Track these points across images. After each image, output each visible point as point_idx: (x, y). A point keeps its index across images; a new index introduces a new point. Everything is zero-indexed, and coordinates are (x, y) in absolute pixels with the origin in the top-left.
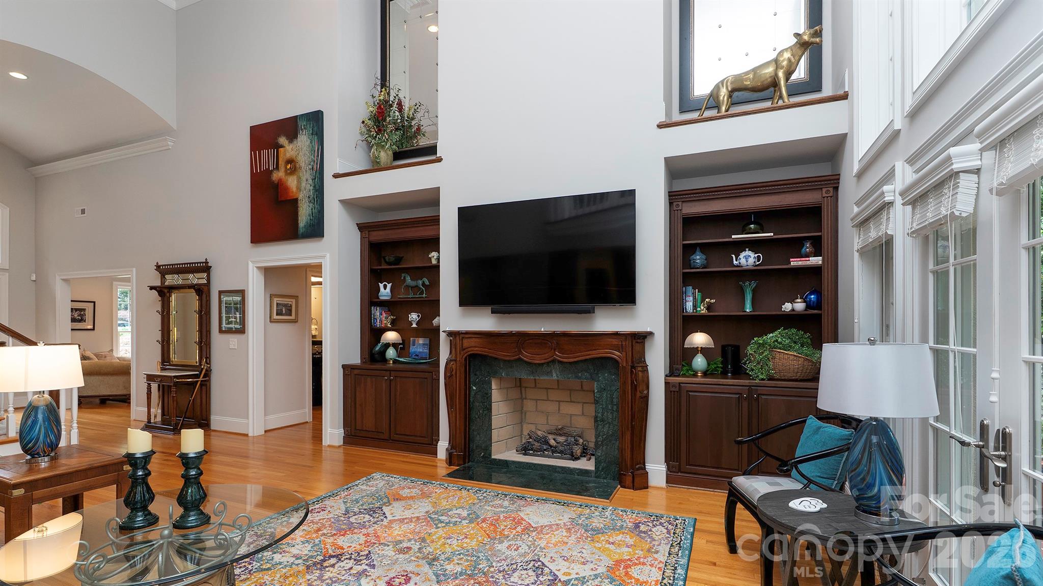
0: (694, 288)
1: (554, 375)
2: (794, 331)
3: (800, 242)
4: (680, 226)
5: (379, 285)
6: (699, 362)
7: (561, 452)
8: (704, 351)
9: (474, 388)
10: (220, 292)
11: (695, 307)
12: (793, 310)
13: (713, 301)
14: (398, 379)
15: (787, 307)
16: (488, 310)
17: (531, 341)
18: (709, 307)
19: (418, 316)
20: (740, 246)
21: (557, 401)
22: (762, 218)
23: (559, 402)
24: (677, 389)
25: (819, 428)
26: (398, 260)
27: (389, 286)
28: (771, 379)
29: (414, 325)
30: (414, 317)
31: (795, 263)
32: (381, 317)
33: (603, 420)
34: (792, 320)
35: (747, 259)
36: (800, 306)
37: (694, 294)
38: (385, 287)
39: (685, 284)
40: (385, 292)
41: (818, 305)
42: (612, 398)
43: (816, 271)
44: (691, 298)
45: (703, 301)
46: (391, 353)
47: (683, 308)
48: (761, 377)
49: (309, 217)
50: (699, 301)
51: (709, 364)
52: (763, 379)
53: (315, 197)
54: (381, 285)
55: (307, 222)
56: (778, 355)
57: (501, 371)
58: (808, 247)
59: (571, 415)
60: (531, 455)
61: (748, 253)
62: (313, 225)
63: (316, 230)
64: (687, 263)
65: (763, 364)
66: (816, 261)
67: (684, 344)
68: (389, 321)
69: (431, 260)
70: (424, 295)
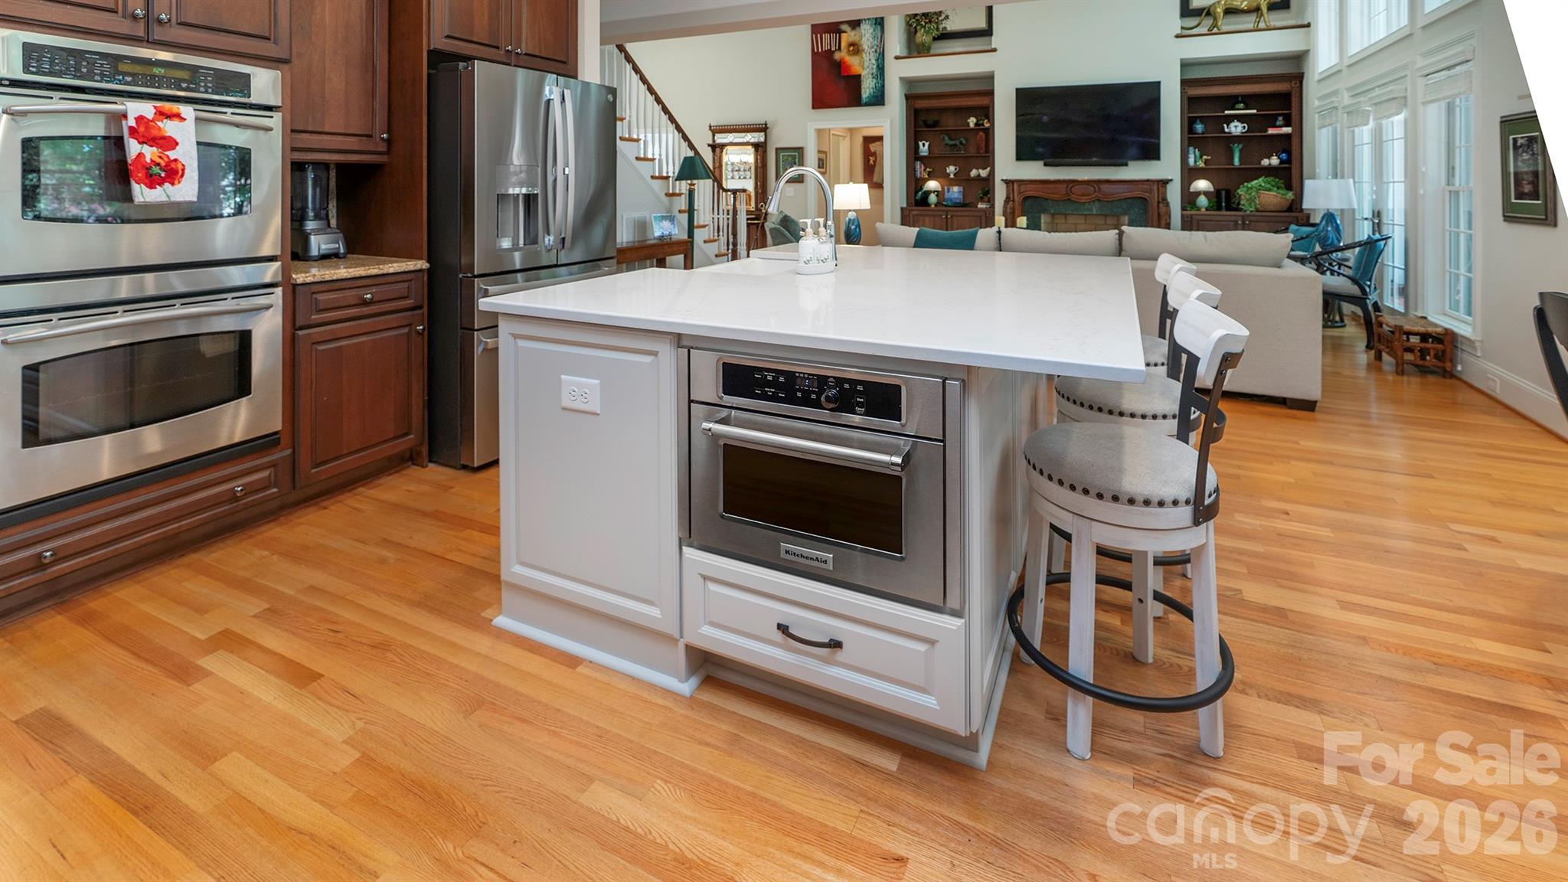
0: (1195, 149)
1: (1094, 210)
2: (1271, 178)
3: (1275, 117)
4: (1186, 102)
5: (918, 143)
6: (1203, 201)
8: (1206, 193)
10: (777, 149)
11: (1195, 162)
12: (1270, 164)
13: (1209, 158)
14: (955, 218)
15: (1265, 162)
16: (1041, 163)
17: (1080, 186)
18: (1206, 162)
19: (956, 169)
20: (1229, 119)
22: (1248, 100)
24: (1189, 219)
25: (1298, 230)
26: (937, 124)
27: (927, 144)
28: (1257, 211)
29: (952, 176)
30: (951, 169)
31: (1271, 131)
32: (920, 170)
34: (1270, 171)
35: (1236, 128)
36: (1275, 161)
37: (1195, 152)
38: (924, 145)
39: (1189, 146)
40: (924, 148)
41: (1289, 161)
43: (1288, 136)
44: (1193, 156)
45: (1201, 157)
46: (933, 198)
47: (1188, 163)
48: (1251, 209)
49: (872, 90)
50: (1198, 157)
51: (1209, 204)
52: (1252, 211)
54: (921, 143)
55: (870, 94)
56: (1262, 196)
57: (1050, 208)
58: (1280, 121)
61: (1236, 123)
62: (877, 96)
63: (878, 99)
64: (1191, 130)
65: (1251, 200)
66: (1287, 130)
67: (1189, 188)
68: (929, 173)
69: (968, 124)
70: (963, 152)
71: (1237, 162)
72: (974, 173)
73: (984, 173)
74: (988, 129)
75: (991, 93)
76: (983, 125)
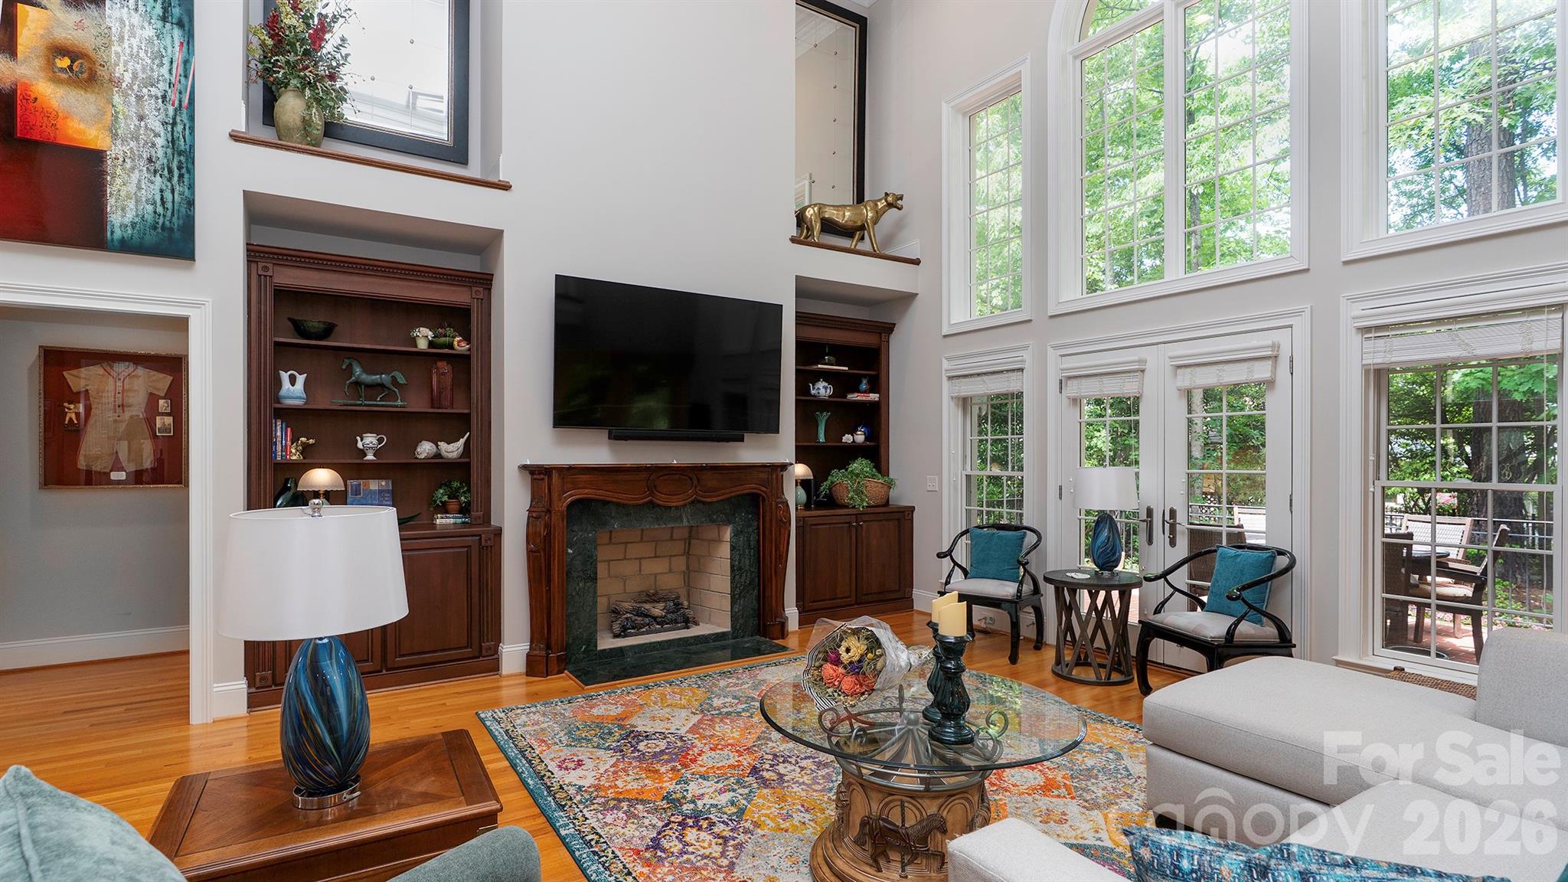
1: (685, 520)
3: (859, 378)
5: (279, 374)
6: (801, 494)
7: (671, 622)
9: (570, 551)
12: (854, 442)
15: (847, 438)
16: (605, 433)
17: (666, 477)
19: (380, 441)
21: (636, 559)
22: (838, 352)
23: (640, 559)
26: (328, 331)
27: (301, 379)
29: (371, 457)
30: (369, 441)
32: (286, 443)
33: (740, 569)
34: (856, 451)
35: (823, 390)
36: (860, 438)
38: (293, 381)
40: (293, 389)
41: (873, 438)
42: (749, 540)
43: (872, 406)
48: (863, 504)
49: (150, 208)
53: (175, 166)
54: (285, 376)
55: (142, 217)
56: (869, 483)
57: (612, 521)
58: (865, 384)
59: (656, 575)
60: (632, 635)
61: (823, 383)
63: (177, 244)
66: (874, 397)
68: (305, 450)
69: (413, 342)
70: (399, 403)
71: (822, 439)
72: (425, 449)
73: (452, 450)
74: (464, 359)
75: (484, 282)
76: (451, 346)
